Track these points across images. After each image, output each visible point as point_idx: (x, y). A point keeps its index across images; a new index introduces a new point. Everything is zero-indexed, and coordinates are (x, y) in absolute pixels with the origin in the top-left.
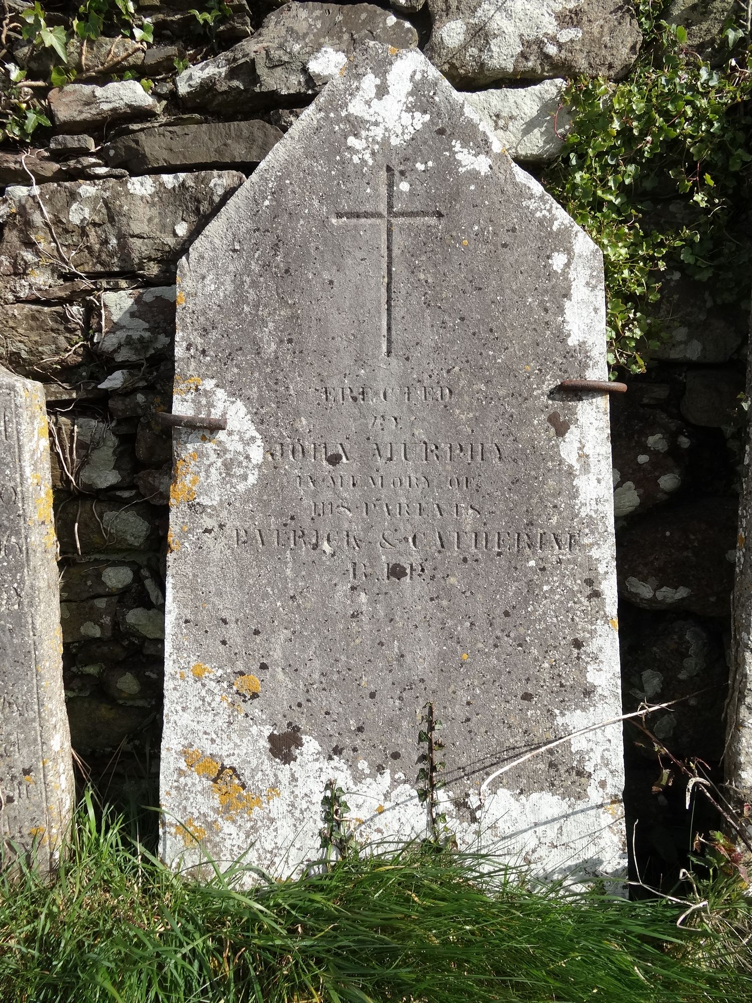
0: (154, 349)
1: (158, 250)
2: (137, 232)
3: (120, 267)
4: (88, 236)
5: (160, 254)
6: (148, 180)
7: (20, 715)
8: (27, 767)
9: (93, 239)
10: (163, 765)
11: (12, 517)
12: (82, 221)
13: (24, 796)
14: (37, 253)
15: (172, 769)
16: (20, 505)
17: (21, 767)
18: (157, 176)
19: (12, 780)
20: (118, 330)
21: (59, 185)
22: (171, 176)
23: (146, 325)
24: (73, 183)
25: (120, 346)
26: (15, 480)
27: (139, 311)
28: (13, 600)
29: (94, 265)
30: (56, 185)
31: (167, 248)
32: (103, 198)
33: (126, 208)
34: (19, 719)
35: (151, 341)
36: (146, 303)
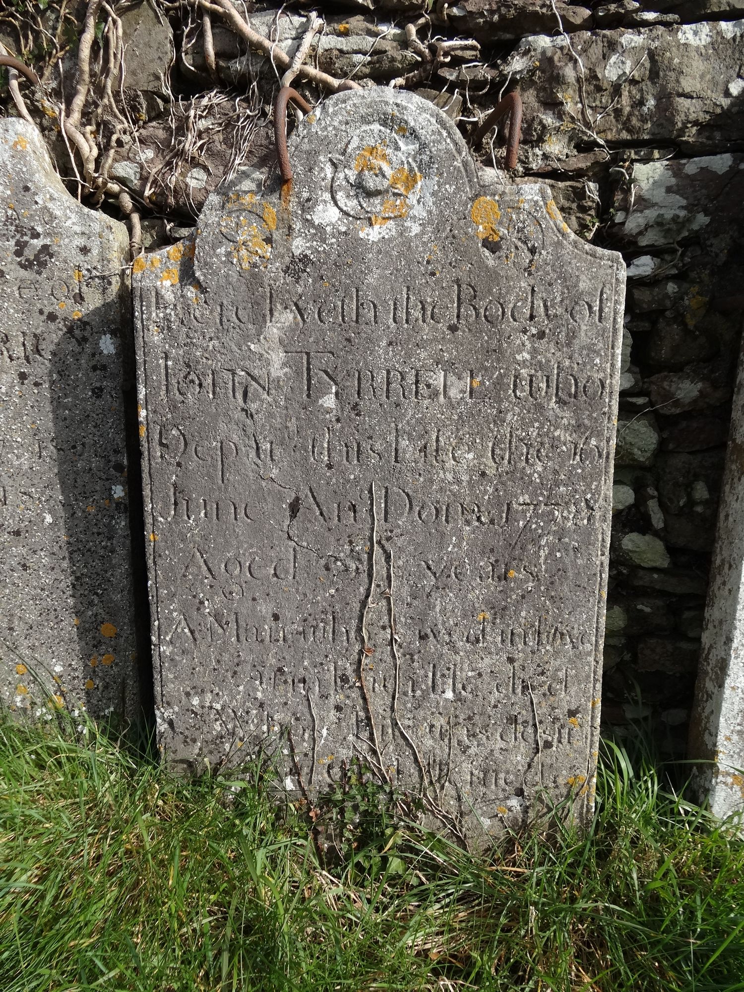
0: (688, 230)
1: (707, 112)
2: (688, 89)
3: (653, 134)
4: (620, 96)
5: (708, 117)
6: (705, 28)
7: (574, 647)
8: (573, 708)
9: (625, 100)
10: (725, 706)
11: (595, 415)
12: (619, 77)
13: (565, 741)
14: (560, 116)
15: (736, 711)
16: (607, 400)
17: (567, 708)
18: (715, 24)
19: (553, 723)
20: (647, 208)
21: (593, 34)
22: (730, 24)
23: (684, 202)
24: (613, 32)
25: (647, 227)
26: (604, 371)
27: (677, 185)
28: (583, 514)
29: (619, 132)
30: (589, 34)
31: (719, 111)
32: (649, 49)
33: (676, 61)
34: (571, 653)
35: (689, 220)
36: (688, 176)
